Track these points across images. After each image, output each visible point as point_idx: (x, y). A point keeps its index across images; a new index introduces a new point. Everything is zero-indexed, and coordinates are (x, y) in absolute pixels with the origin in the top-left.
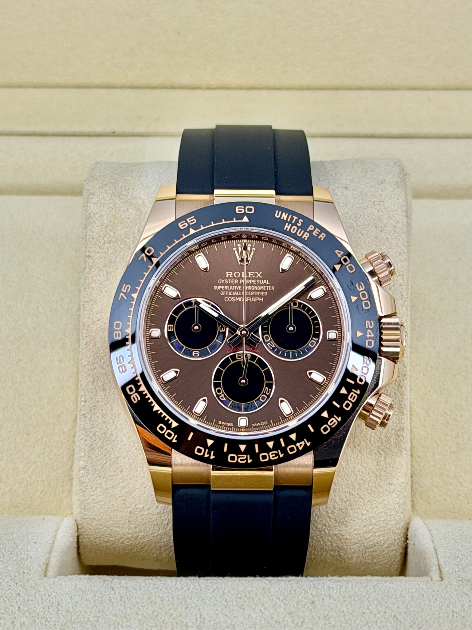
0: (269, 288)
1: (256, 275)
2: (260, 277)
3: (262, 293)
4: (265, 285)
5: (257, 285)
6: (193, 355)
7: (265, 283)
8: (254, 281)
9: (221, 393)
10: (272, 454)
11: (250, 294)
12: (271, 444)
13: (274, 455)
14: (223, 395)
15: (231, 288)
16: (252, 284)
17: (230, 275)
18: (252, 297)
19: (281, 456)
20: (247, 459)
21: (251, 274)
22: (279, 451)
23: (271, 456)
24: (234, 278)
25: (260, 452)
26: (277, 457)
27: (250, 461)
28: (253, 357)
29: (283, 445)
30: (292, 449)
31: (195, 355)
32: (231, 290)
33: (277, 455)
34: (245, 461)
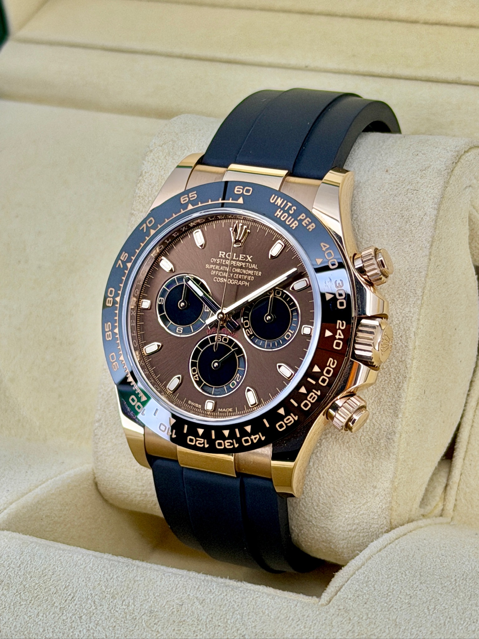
0: (256, 273)
1: (246, 258)
2: (250, 260)
3: (249, 278)
4: (253, 269)
5: (246, 268)
6: (177, 331)
7: (253, 268)
8: (244, 264)
9: (196, 372)
10: (228, 442)
11: (238, 277)
12: (226, 433)
13: (229, 444)
14: (197, 375)
15: (222, 268)
16: (241, 267)
17: (223, 255)
18: (239, 280)
19: (236, 446)
20: (204, 443)
21: (242, 256)
22: (234, 441)
23: (227, 444)
24: (226, 259)
25: (217, 438)
26: (232, 447)
27: (207, 446)
28: (231, 342)
29: (238, 435)
30: (247, 441)
31: (178, 331)
32: (221, 271)
33: (232, 444)
34: (202, 446)
